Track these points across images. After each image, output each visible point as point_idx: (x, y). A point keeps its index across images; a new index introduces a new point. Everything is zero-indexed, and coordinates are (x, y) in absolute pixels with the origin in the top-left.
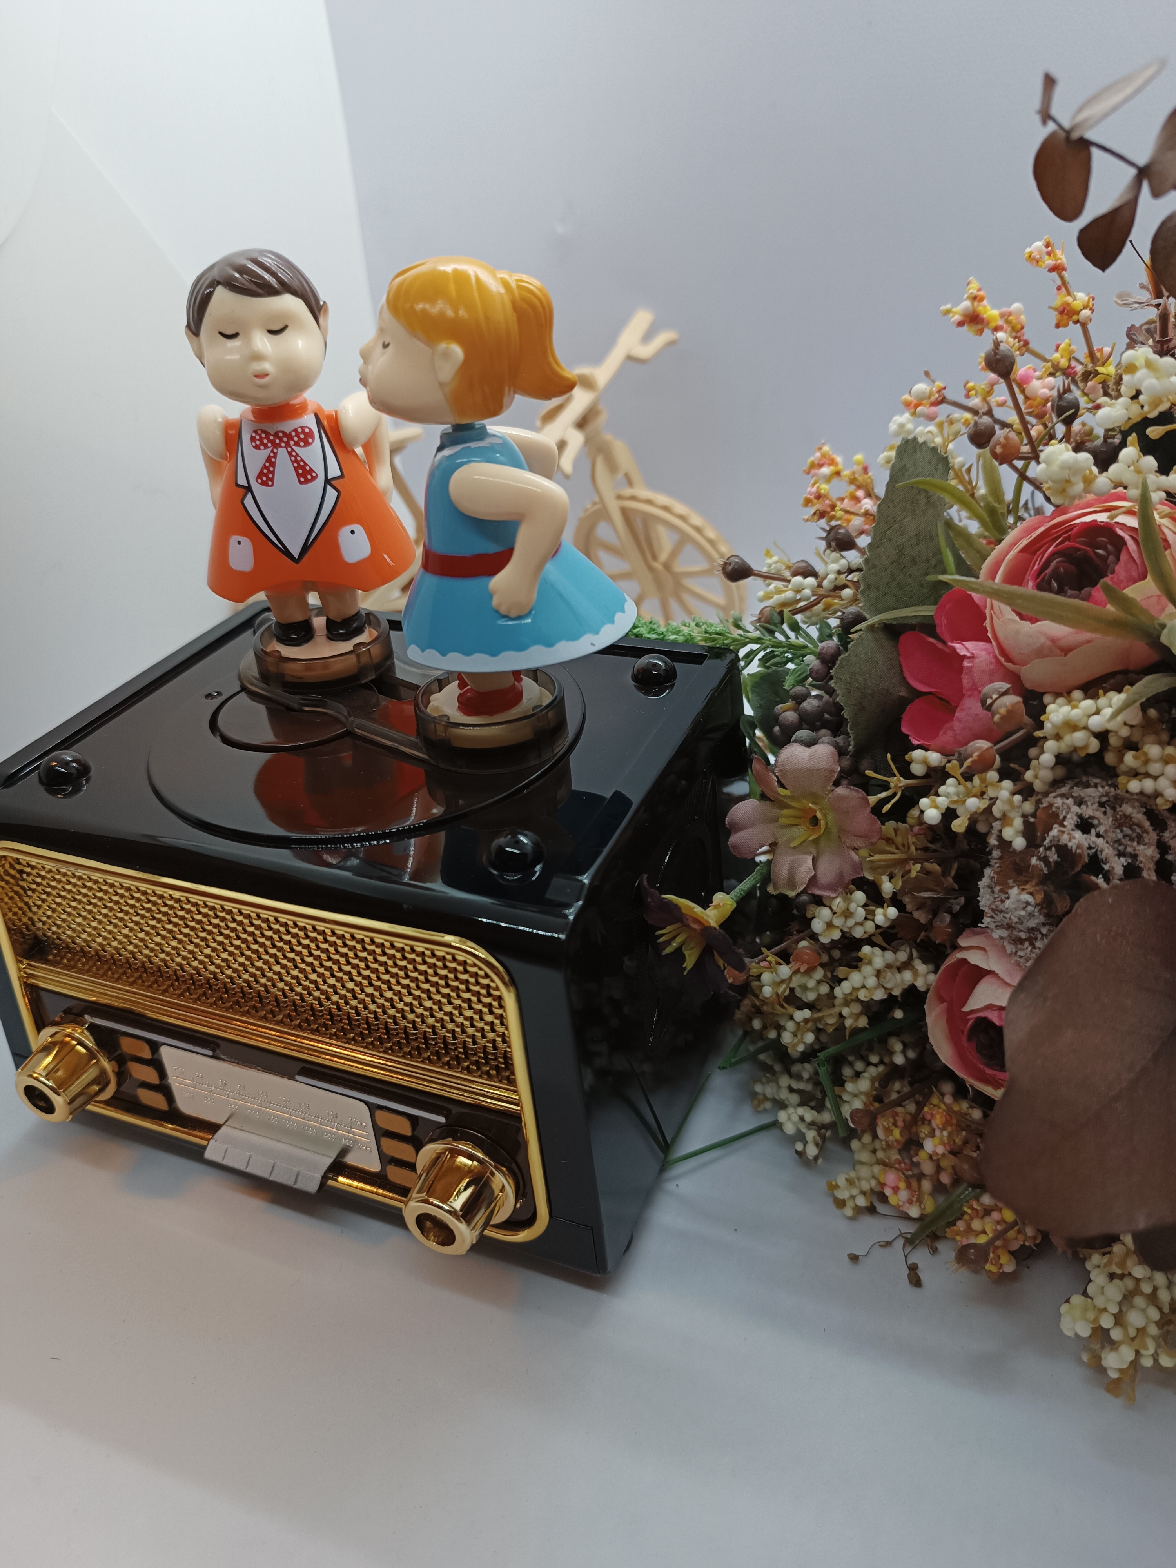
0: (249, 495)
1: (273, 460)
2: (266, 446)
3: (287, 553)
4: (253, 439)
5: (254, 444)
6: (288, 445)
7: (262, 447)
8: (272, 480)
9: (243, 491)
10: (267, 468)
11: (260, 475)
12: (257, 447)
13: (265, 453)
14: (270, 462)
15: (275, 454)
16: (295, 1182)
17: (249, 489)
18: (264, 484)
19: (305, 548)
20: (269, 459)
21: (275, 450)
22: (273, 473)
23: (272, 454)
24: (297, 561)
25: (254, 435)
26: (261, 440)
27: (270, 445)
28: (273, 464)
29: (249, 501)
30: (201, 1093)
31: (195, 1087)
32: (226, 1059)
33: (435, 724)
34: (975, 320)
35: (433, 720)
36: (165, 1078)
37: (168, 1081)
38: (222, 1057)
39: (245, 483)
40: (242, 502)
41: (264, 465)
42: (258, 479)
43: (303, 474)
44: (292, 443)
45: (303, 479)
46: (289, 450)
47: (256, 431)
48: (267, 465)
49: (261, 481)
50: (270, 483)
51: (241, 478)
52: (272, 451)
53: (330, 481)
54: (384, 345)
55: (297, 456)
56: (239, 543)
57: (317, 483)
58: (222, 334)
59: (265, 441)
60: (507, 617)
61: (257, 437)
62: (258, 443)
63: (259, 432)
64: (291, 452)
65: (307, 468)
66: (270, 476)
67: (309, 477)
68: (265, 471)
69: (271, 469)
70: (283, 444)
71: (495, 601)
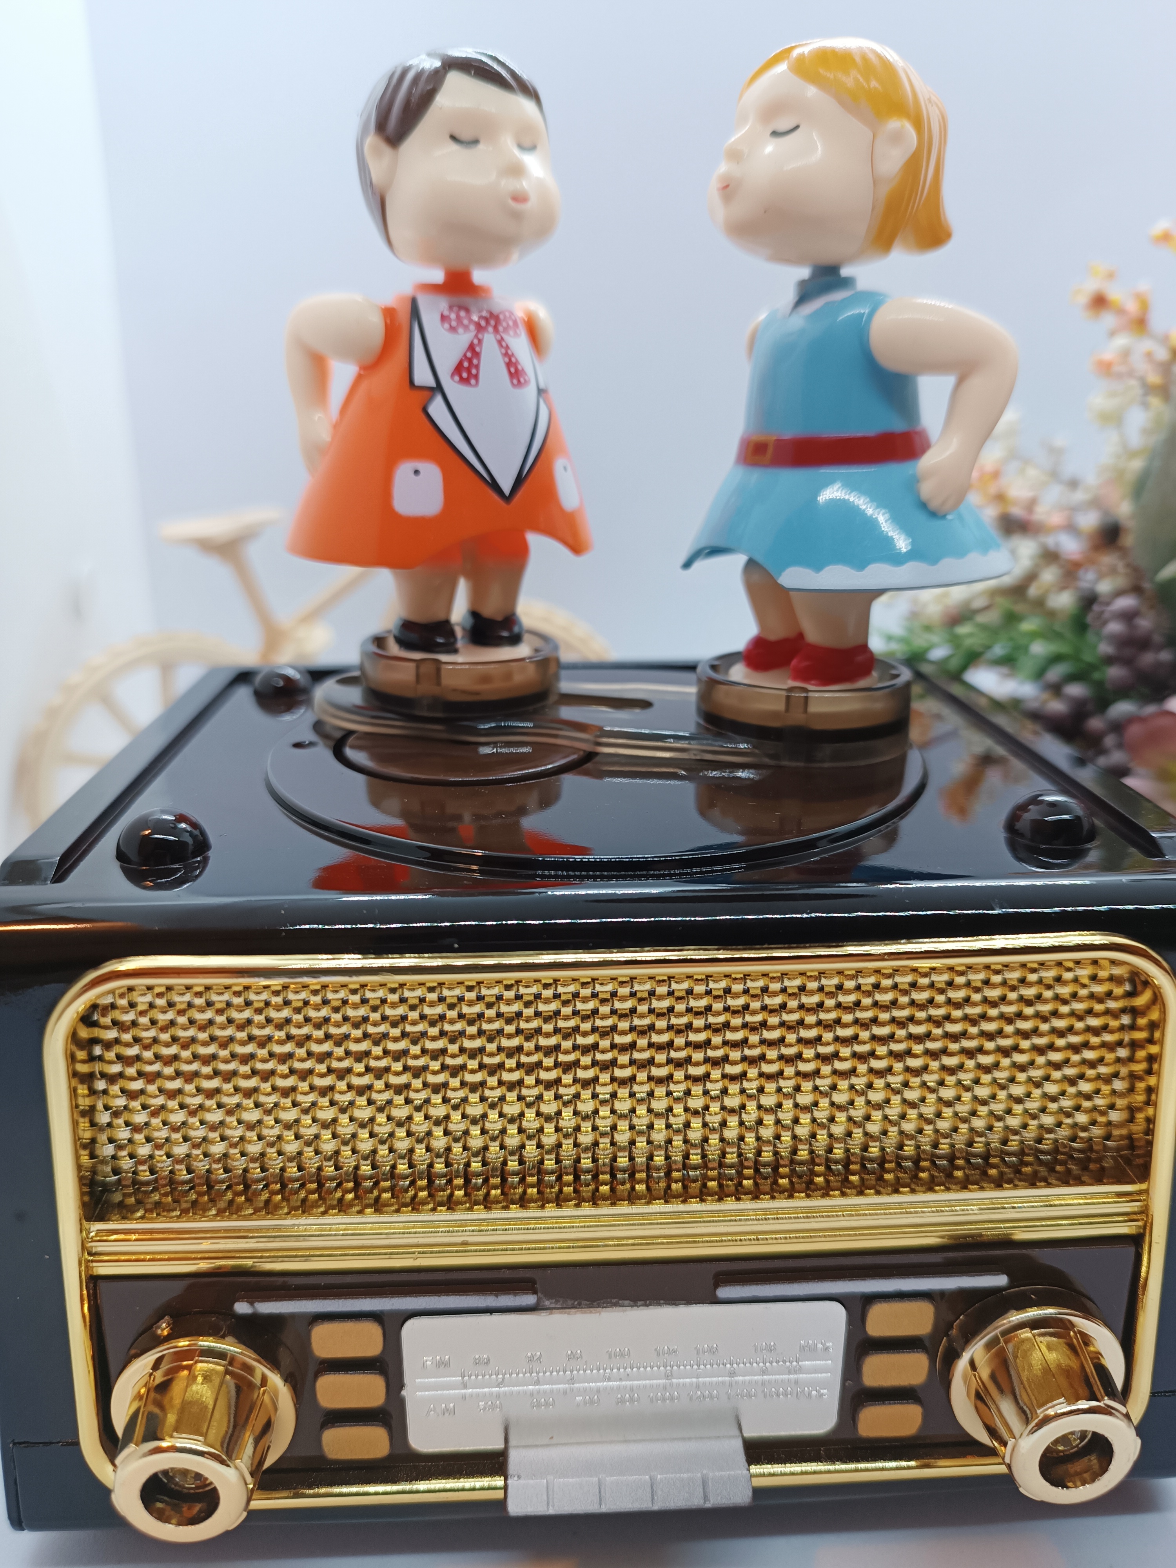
0: (439, 400)
1: (477, 349)
2: (466, 328)
3: (494, 485)
4: (443, 318)
5: (447, 326)
6: (496, 329)
7: (461, 330)
8: (476, 377)
10: (470, 360)
11: (458, 369)
12: (453, 329)
13: (464, 338)
14: (474, 351)
15: (480, 341)
16: (706, 1498)
17: (439, 388)
18: (465, 381)
19: (519, 481)
20: (471, 347)
21: (480, 336)
22: (477, 367)
23: (476, 342)
24: (508, 499)
25: (446, 313)
26: (458, 317)
27: (472, 327)
28: (477, 355)
29: (437, 409)
30: (478, 1395)
31: (465, 1387)
32: (553, 1306)
33: (788, 698)
34: (1100, 302)
35: (784, 693)
36: (402, 1386)
37: (404, 1393)
38: (547, 1303)
39: (431, 383)
40: (425, 410)
41: (465, 355)
42: (452, 375)
43: (515, 373)
44: (501, 329)
45: (515, 381)
46: (499, 337)
47: (451, 308)
48: (469, 355)
49: (457, 378)
50: (473, 381)
51: (423, 376)
52: (476, 336)
53: (541, 392)
54: (775, 134)
55: (507, 347)
56: (417, 472)
57: (531, 391)
58: (453, 138)
59: (466, 322)
60: (934, 514)
61: (453, 316)
62: (454, 324)
63: (455, 309)
64: (500, 342)
65: (520, 368)
66: (474, 371)
67: (522, 380)
68: (466, 364)
69: (475, 362)
70: (490, 329)
71: (926, 490)
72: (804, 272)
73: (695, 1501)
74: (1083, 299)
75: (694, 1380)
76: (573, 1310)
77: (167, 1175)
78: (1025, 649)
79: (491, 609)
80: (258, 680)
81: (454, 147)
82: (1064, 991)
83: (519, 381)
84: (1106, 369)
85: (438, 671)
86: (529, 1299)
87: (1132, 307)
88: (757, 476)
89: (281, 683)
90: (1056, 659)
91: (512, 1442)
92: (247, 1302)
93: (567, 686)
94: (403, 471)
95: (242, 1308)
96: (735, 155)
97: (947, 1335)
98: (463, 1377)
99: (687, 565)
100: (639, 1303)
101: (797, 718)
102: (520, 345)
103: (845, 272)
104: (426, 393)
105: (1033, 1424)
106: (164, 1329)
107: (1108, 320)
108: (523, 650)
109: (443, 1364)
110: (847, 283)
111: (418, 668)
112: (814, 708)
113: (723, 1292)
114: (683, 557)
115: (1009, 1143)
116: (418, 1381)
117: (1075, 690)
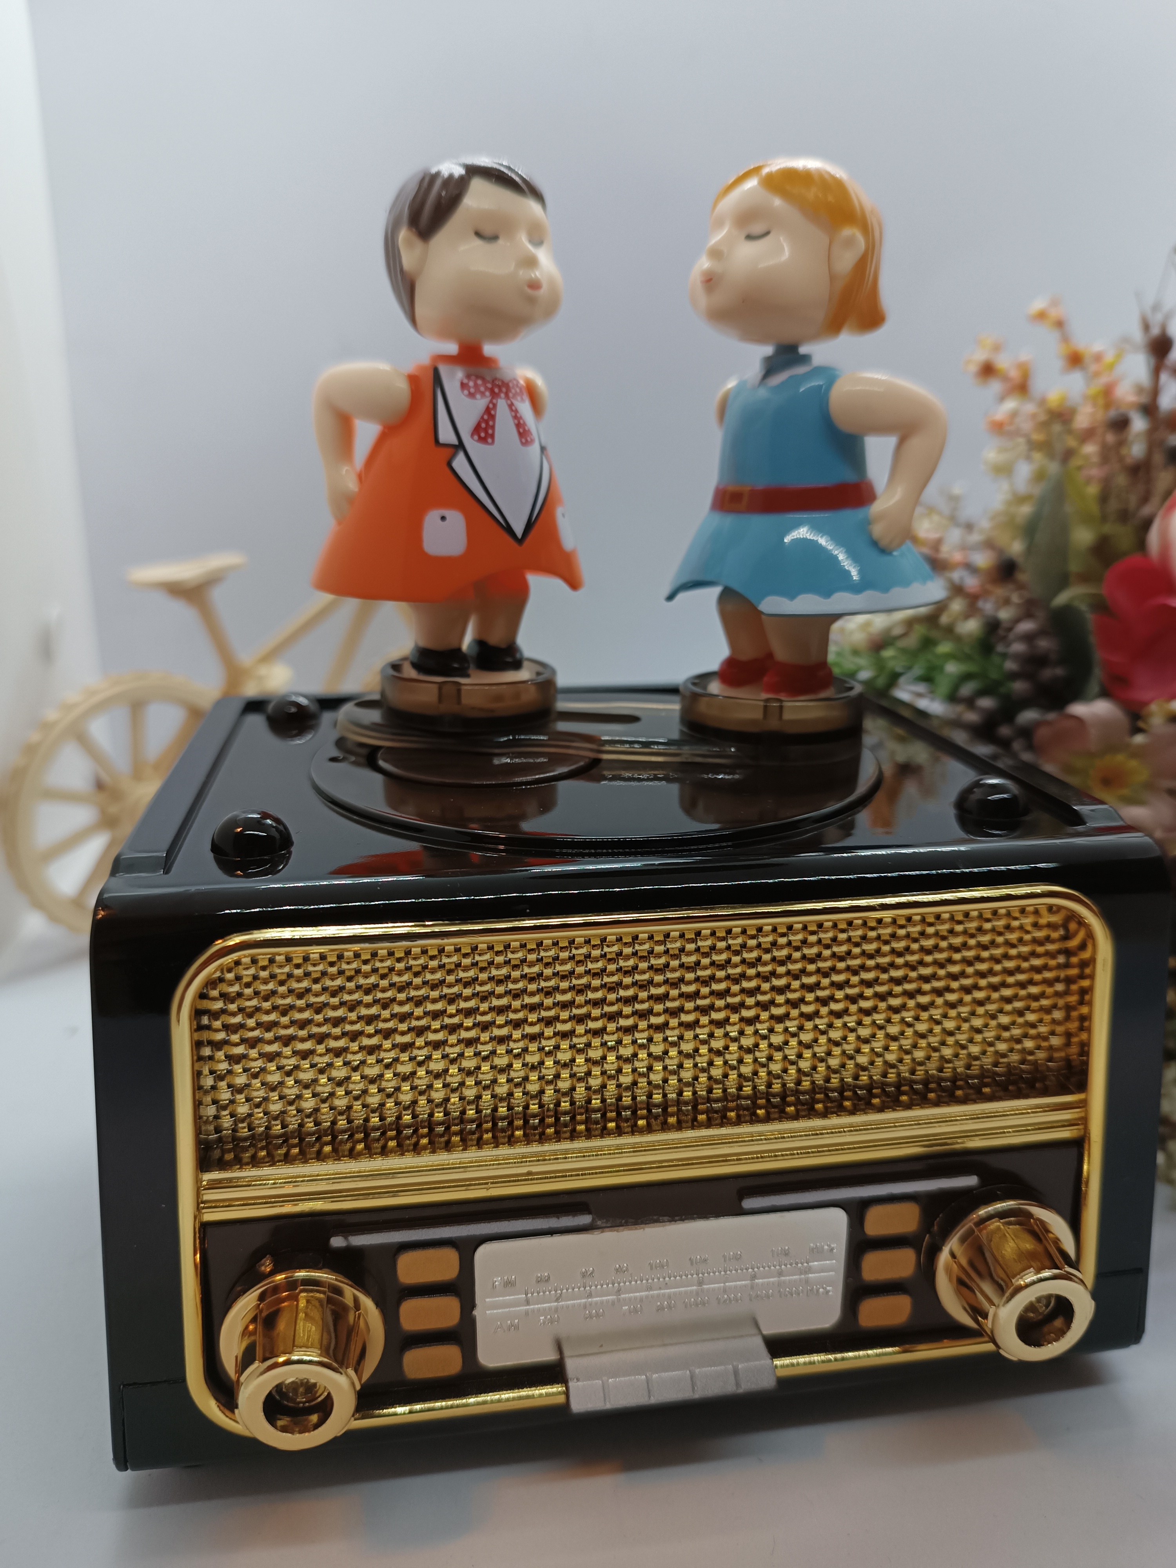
0: (461, 456)
1: (493, 412)
2: (483, 394)
3: (509, 529)
4: (463, 386)
5: (466, 392)
6: (507, 396)
7: (478, 396)
8: (492, 436)
9: (450, 451)
10: (487, 422)
11: (477, 430)
12: (471, 395)
13: (481, 403)
14: (489, 414)
15: (495, 406)
16: (738, 1385)
17: (461, 446)
18: (483, 440)
19: (529, 525)
20: (488, 411)
21: (494, 401)
22: (493, 427)
23: (491, 406)
24: (520, 541)
25: (465, 381)
26: (476, 385)
27: (488, 394)
28: (493, 417)
29: (460, 463)
30: (539, 1310)
31: (528, 1302)
32: (604, 1225)
33: (765, 707)
34: (988, 370)
35: (762, 703)
36: (473, 1306)
37: (475, 1313)
38: (599, 1223)
39: (454, 440)
40: (449, 465)
41: (482, 417)
42: (472, 435)
43: (523, 434)
44: (511, 395)
45: (524, 440)
46: (509, 402)
47: (468, 377)
48: (486, 417)
49: (476, 437)
50: (490, 440)
51: (446, 435)
52: (491, 402)
53: (543, 449)
54: (750, 237)
55: (516, 411)
56: (443, 518)
57: (535, 448)
58: (478, 234)
59: (482, 389)
60: (884, 551)
61: (471, 384)
62: (472, 390)
63: (473, 378)
64: (511, 406)
65: (527, 428)
66: (490, 431)
67: (529, 439)
68: (483, 425)
69: (491, 423)
70: (503, 395)
71: (877, 530)
72: (768, 350)
73: (728, 1388)
74: (973, 368)
75: (722, 1285)
76: (621, 1228)
77: (263, 1131)
78: (941, 669)
79: (495, 638)
80: (270, 708)
81: (478, 242)
82: (1013, 937)
83: (527, 440)
84: (998, 428)
85: (459, 691)
86: (585, 1219)
87: (1014, 374)
88: (728, 521)
89: (293, 710)
90: (966, 677)
91: (567, 1352)
92: (342, 1236)
93: (563, 705)
94: (432, 518)
95: (337, 1242)
96: (716, 254)
97: (929, 1232)
98: (526, 1294)
99: (671, 597)
100: (677, 1218)
101: (773, 724)
102: (525, 408)
103: (803, 350)
104: (451, 450)
105: (1007, 1294)
106: (267, 1266)
107: (995, 387)
108: (524, 674)
109: (508, 1284)
110: (805, 359)
111: (440, 689)
112: (787, 716)
113: (748, 1203)
114: (666, 590)
115: (972, 1068)
116: (488, 1300)
117: (986, 703)
